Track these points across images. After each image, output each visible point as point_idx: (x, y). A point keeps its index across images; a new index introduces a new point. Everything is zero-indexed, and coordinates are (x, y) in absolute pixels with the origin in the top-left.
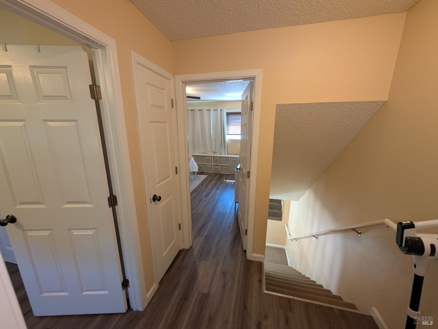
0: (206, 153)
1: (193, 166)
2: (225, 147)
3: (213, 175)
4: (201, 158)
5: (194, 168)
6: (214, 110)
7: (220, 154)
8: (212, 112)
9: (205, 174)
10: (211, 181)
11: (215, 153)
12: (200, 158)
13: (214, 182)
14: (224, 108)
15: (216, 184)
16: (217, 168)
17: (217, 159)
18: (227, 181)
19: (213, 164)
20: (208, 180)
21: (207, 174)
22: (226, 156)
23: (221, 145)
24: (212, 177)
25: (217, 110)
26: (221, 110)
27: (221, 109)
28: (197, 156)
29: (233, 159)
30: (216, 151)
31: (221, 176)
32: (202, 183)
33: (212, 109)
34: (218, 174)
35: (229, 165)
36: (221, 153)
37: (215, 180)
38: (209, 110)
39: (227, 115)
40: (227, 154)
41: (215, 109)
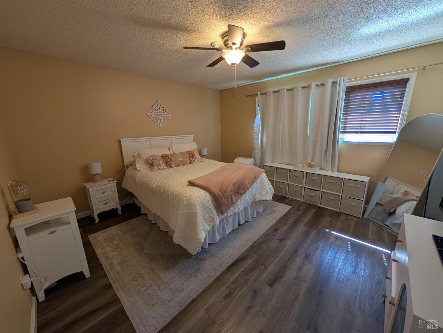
0: (293, 164)
1: (262, 191)
2: (335, 157)
3: (303, 208)
4: (284, 173)
5: (264, 193)
6: (318, 85)
7: (321, 169)
8: (314, 90)
9: (287, 201)
10: (296, 223)
11: (310, 166)
12: (282, 172)
13: (301, 228)
14: (342, 78)
15: (306, 234)
16: (313, 194)
17: (313, 178)
18: (332, 232)
19: (304, 186)
20: (290, 221)
21: (290, 202)
22: (335, 174)
23: (326, 151)
24: (300, 213)
25: (324, 85)
26: (334, 84)
27: (334, 80)
28: (277, 168)
29: (352, 185)
30: (313, 163)
31: (320, 212)
32: (275, 229)
33: (314, 84)
34: (314, 206)
35: (341, 195)
36: (323, 168)
37: (304, 224)
38: (308, 87)
39: (346, 93)
40: (338, 171)
41: (320, 83)
